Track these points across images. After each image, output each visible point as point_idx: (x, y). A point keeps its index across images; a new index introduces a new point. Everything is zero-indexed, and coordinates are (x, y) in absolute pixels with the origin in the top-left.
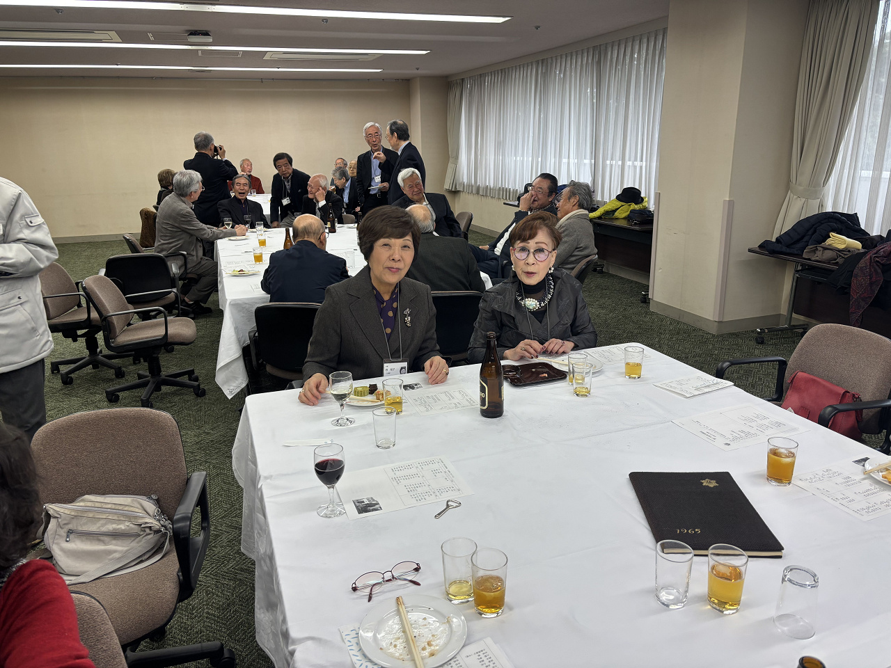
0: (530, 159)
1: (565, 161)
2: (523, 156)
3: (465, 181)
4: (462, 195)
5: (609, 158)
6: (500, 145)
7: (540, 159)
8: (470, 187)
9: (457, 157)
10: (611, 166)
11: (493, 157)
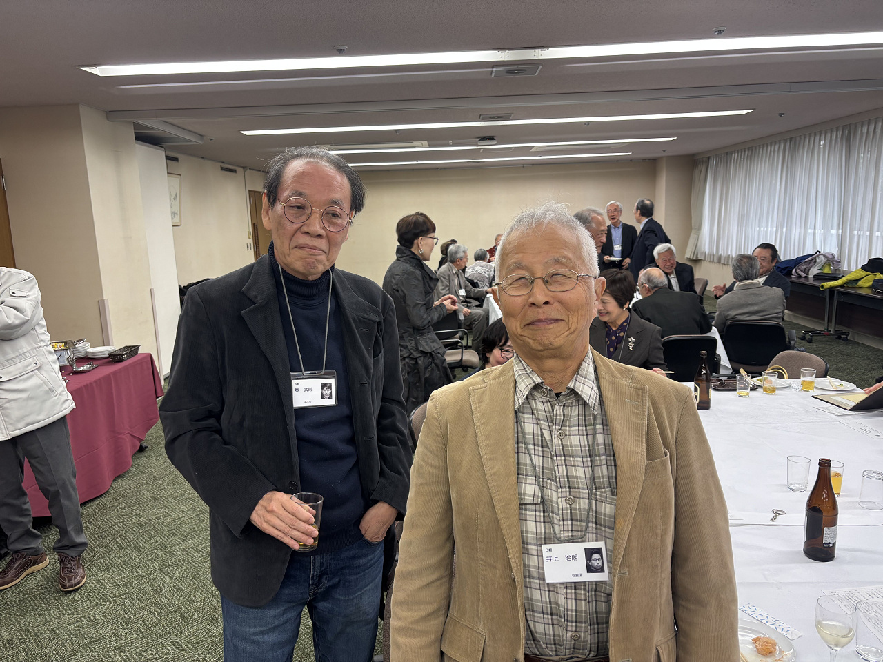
0: (775, 229)
1: (810, 231)
2: (767, 226)
3: (707, 251)
4: (703, 264)
5: (857, 228)
6: (743, 217)
7: (784, 230)
8: (712, 257)
9: (699, 228)
10: (859, 236)
11: (736, 228)
